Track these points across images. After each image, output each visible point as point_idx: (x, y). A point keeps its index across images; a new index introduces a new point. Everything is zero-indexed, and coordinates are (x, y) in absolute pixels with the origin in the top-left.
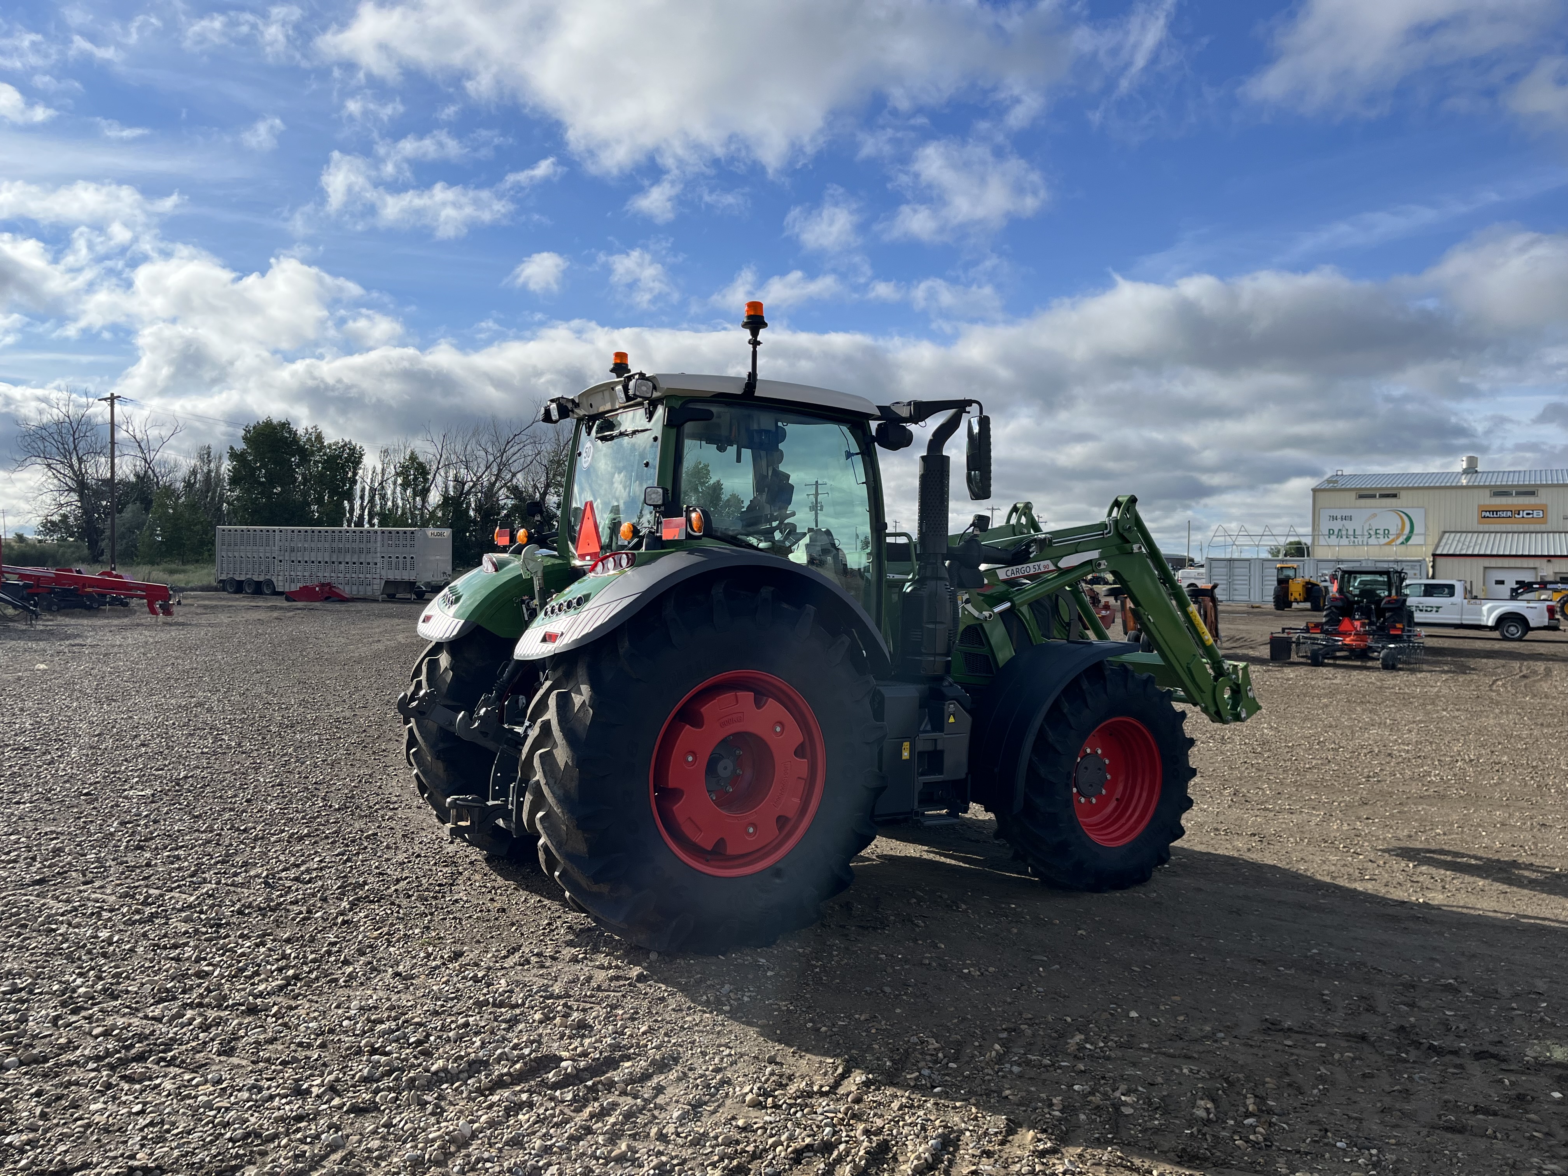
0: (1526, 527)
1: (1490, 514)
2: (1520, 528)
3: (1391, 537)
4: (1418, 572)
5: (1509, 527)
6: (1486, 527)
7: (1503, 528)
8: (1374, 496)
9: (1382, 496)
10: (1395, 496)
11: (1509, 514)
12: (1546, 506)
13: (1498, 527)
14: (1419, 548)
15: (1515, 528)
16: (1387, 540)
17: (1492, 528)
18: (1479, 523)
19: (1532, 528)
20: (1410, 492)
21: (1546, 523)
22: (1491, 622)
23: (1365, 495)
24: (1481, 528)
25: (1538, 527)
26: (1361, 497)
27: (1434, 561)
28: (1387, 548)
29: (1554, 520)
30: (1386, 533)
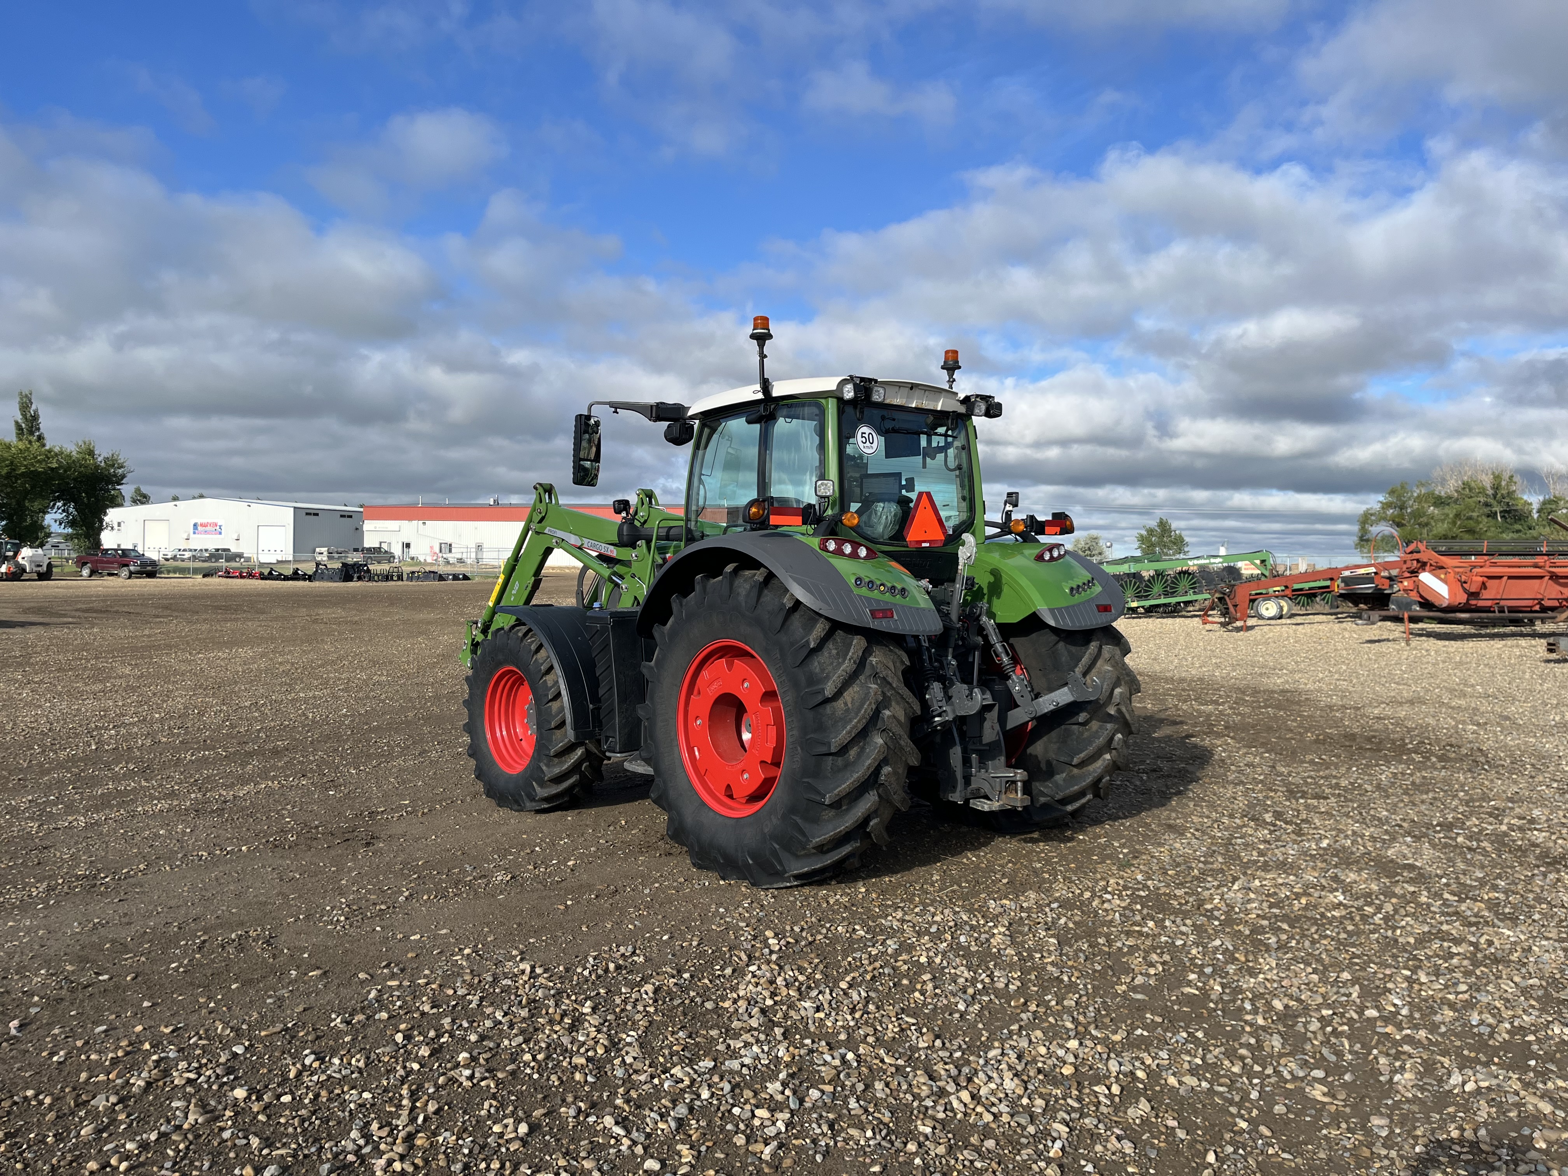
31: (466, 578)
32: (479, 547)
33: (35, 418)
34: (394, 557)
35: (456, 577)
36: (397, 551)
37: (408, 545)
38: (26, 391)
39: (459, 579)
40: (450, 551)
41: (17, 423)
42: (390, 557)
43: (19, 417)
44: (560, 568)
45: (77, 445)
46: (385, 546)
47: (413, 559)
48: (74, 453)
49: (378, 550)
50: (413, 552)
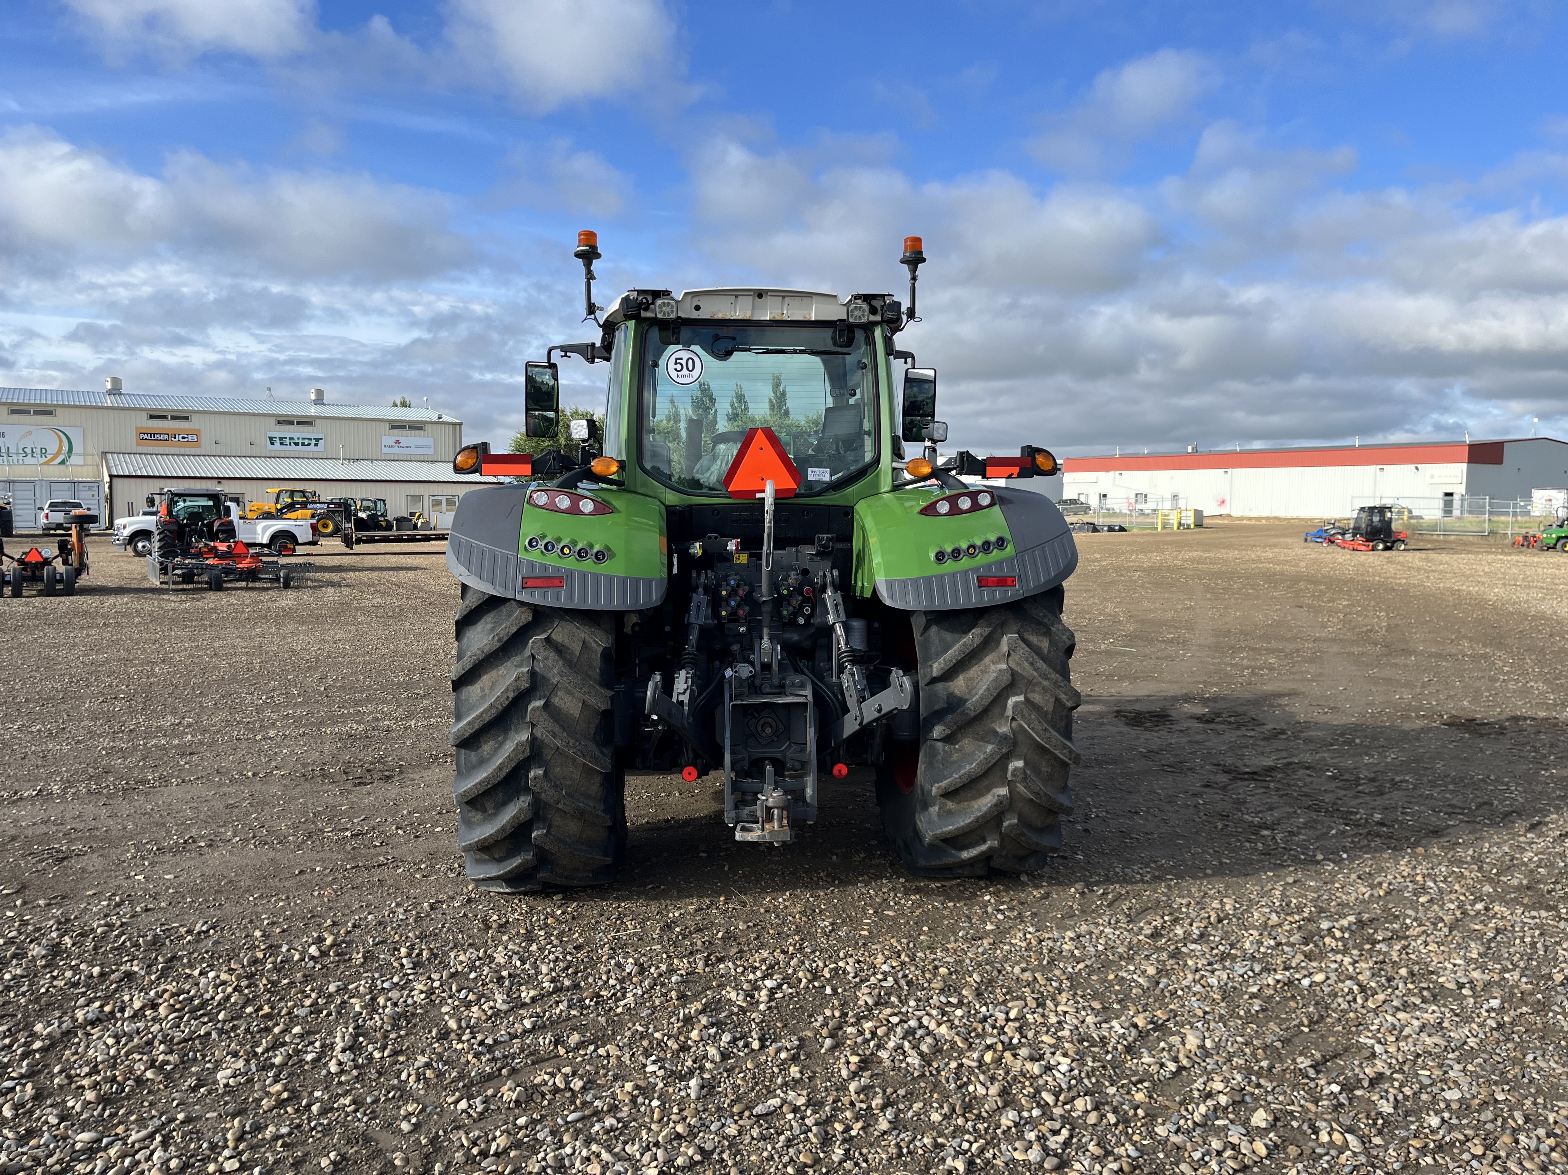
0: (182, 451)
1: (147, 437)
2: (177, 450)
3: (49, 457)
4: (96, 493)
5: (167, 450)
6: (145, 450)
7: (161, 450)
8: (27, 412)
9: (36, 413)
10: (50, 413)
11: (166, 437)
12: (199, 430)
13: (156, 450)
14: (79, 468)
15: (172, 450)
16: (44, 460)
17: (150, 450)
18: (138, 445)
19: (188, 451)
20: (67, 410)
21: (199, 447)
22: (265, 541)
23: (18, 410)
24: (140, 449)
25: (193, 451)
26: (14, 412)
27: (111, 483)
28: (45, 467)
29: (207, 445)
30: (43, 452)
31: (1122, 529)
32: (1175, 497)
33: (783, 394)
34: (1089, 508)
35: (1111, 529)
36: (1094, 502)
37: (1105, 496)
38: (777, 373)
39: (1114, 531)
40: (1146, 501)
41: (770, 400)
42: (1086, 509)
43: (772, 395)
44: (1259, 519)
45: (805, 416)
46: (1083, 499)
47: (1109, 509)
48: (803, 423)
49: (1073, 502)
50: (1109, 503)
